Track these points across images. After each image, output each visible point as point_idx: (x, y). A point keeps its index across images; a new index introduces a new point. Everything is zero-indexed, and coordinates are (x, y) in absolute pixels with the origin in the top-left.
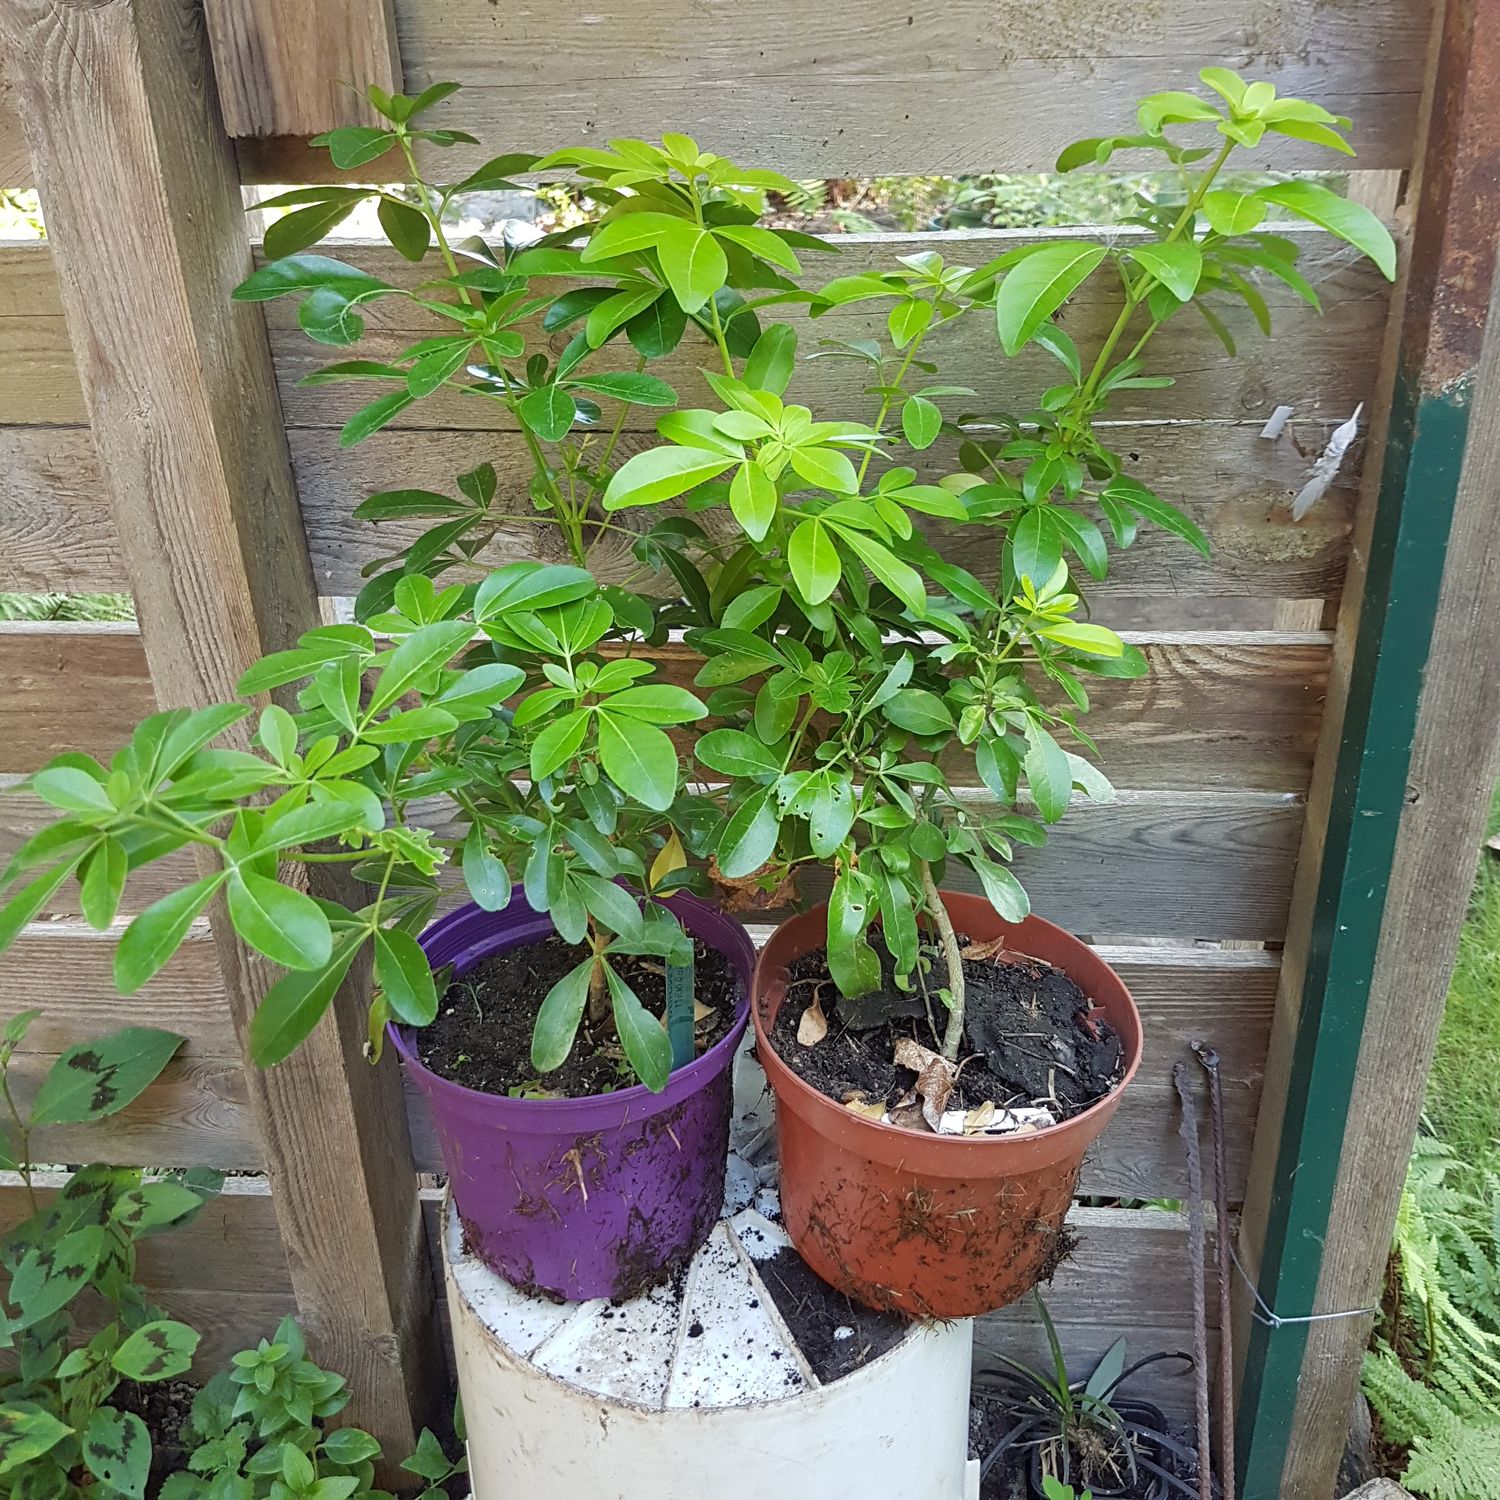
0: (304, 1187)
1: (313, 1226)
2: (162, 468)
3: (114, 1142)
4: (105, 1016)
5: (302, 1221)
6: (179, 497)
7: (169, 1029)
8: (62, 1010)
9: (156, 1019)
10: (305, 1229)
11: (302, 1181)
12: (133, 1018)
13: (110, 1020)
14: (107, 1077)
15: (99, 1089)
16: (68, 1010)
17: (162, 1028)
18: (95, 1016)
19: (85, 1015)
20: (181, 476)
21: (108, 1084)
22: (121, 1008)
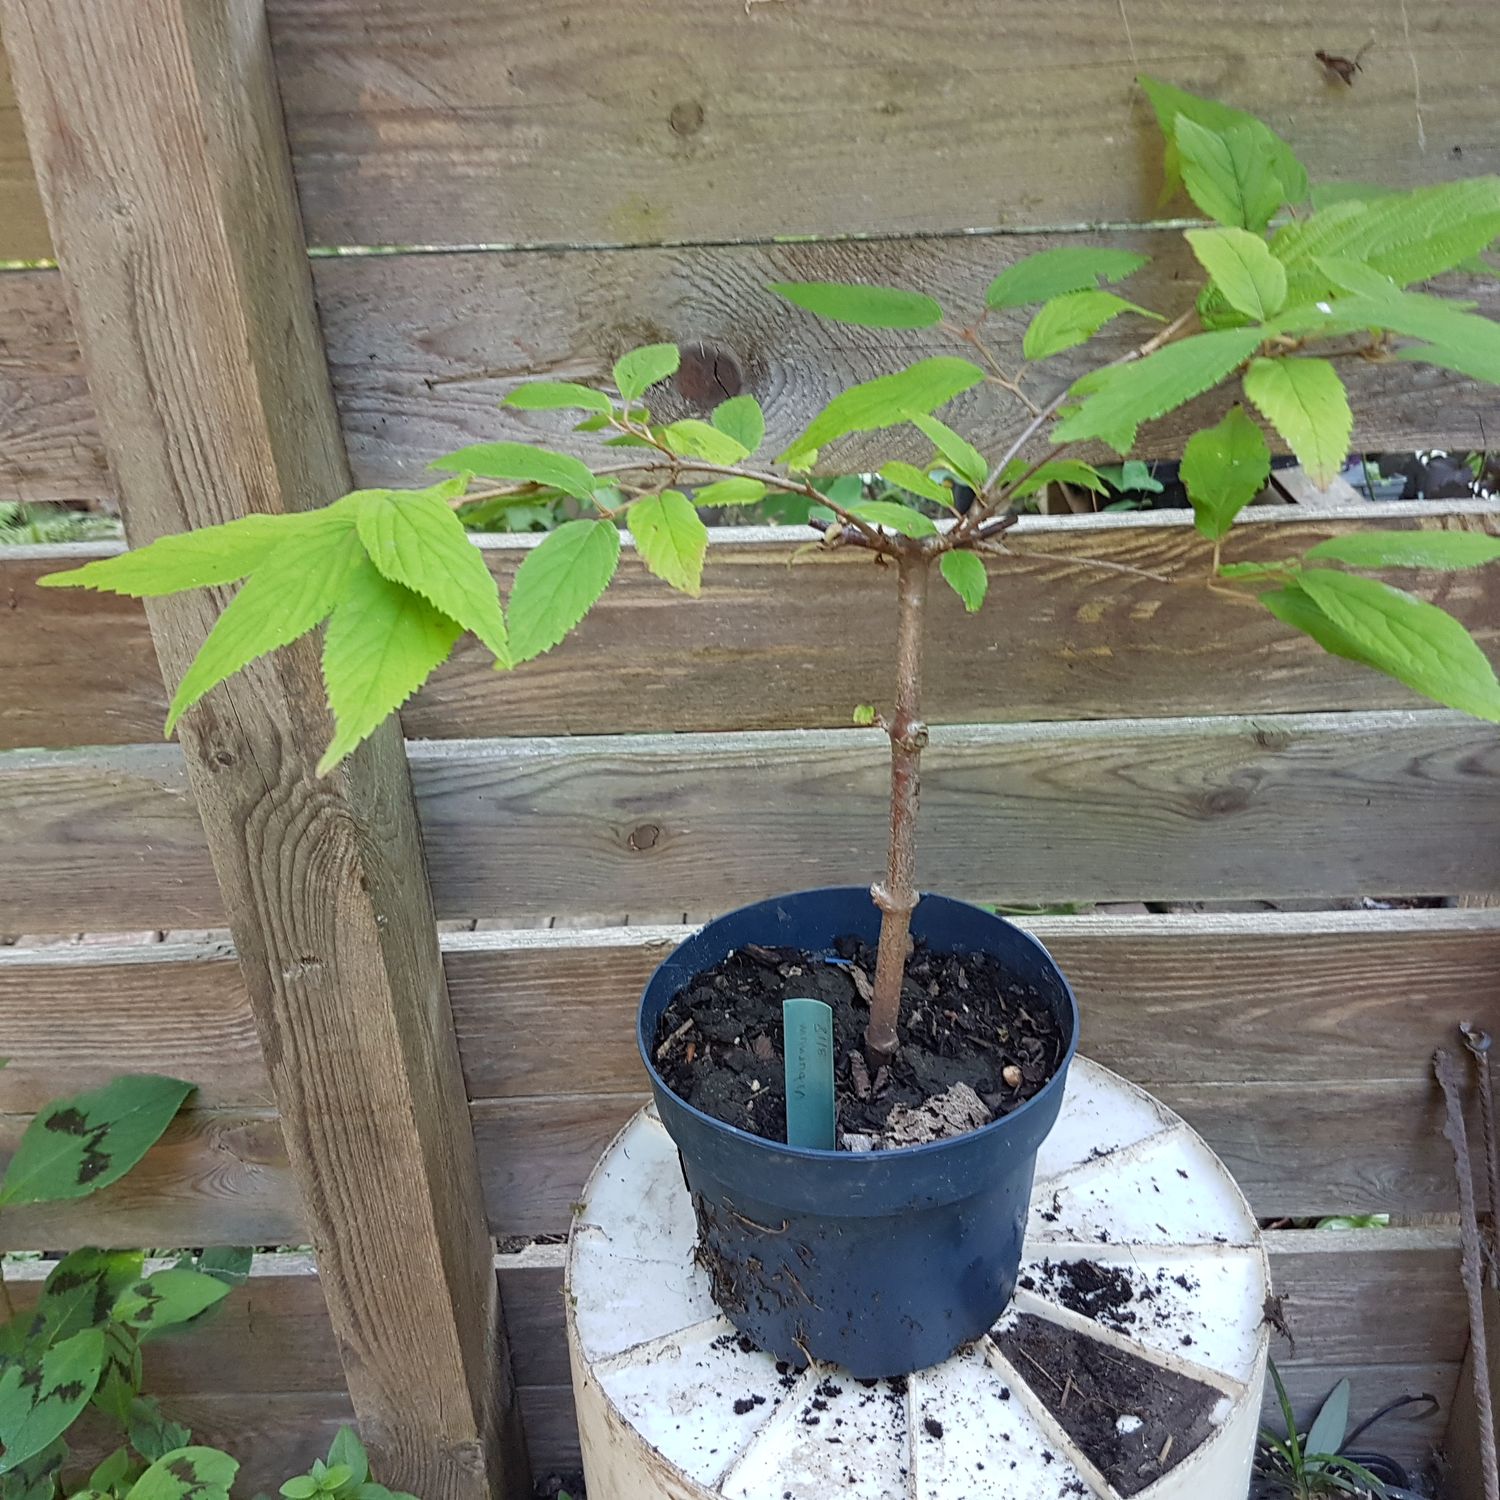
0: (361, 1266)
1: (373, 1313)
2: (151, 291)
3: (106, 1220)
4: (88, 1063)
5: (359, 1307)
6: (176, 330)
7: (171, 1076)
8: (32, 1059)
9: (156, 1063)
10: (362, 1317)
11: (358, 1259)
12: (125, 1064)
13: (95, 1068)
14: (97, 1140)
15: (85, 1156)
16: (41, 1058)
17: (163, 1074)
18: (75, 1064)
19: (64, 1063)
20: (177, 298)
21: (100, 1148)
22: (109, 1053)
